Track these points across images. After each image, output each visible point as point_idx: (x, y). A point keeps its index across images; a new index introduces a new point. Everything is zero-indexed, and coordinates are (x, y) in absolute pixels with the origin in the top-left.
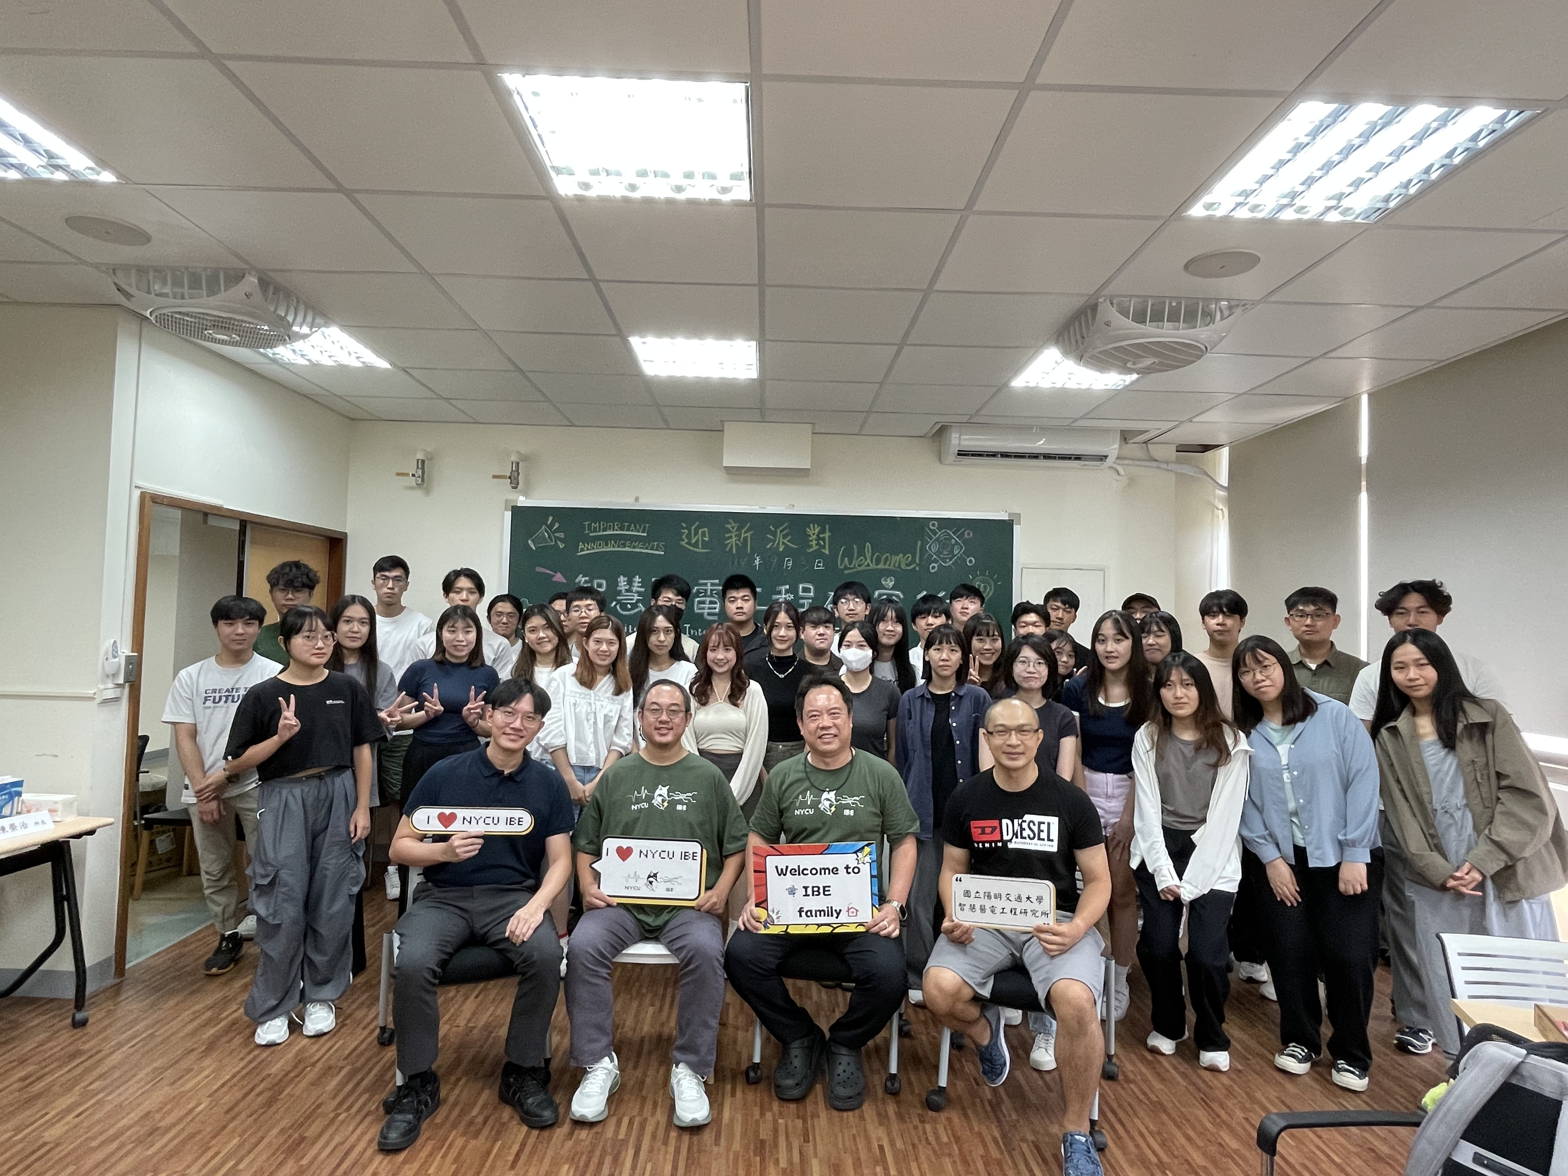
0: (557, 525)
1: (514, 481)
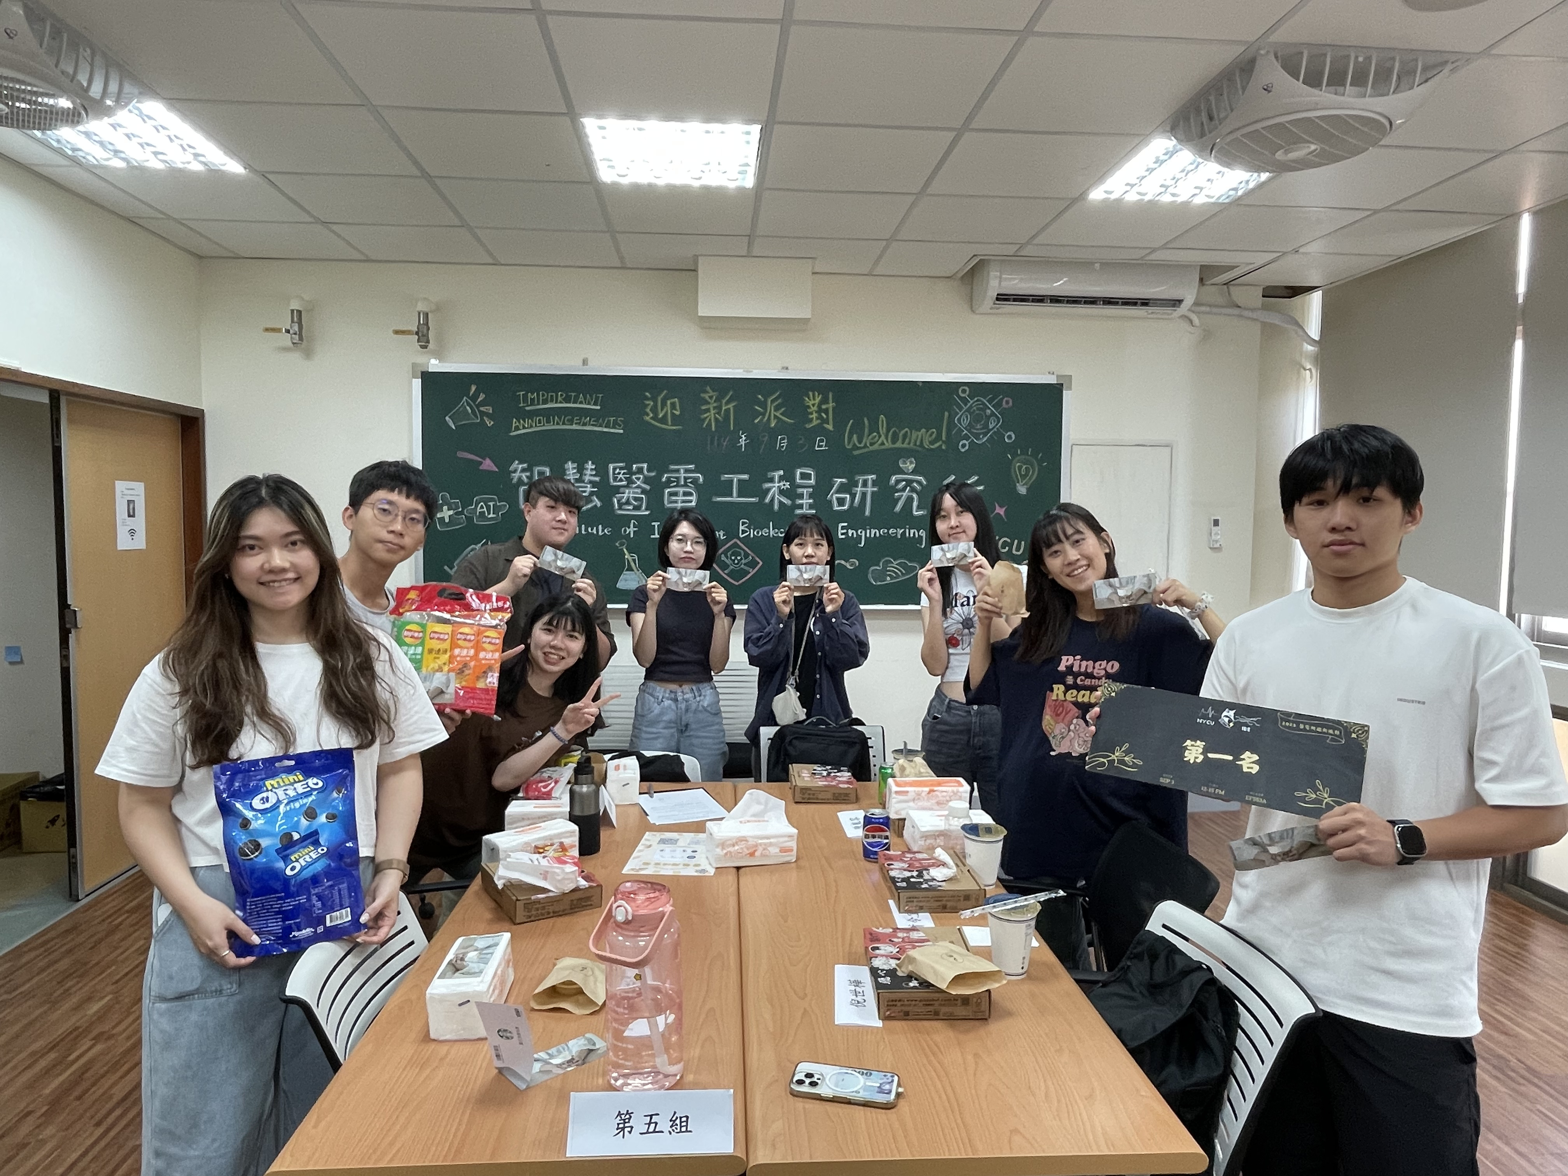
0: (482, 397)
1: (423, 336)
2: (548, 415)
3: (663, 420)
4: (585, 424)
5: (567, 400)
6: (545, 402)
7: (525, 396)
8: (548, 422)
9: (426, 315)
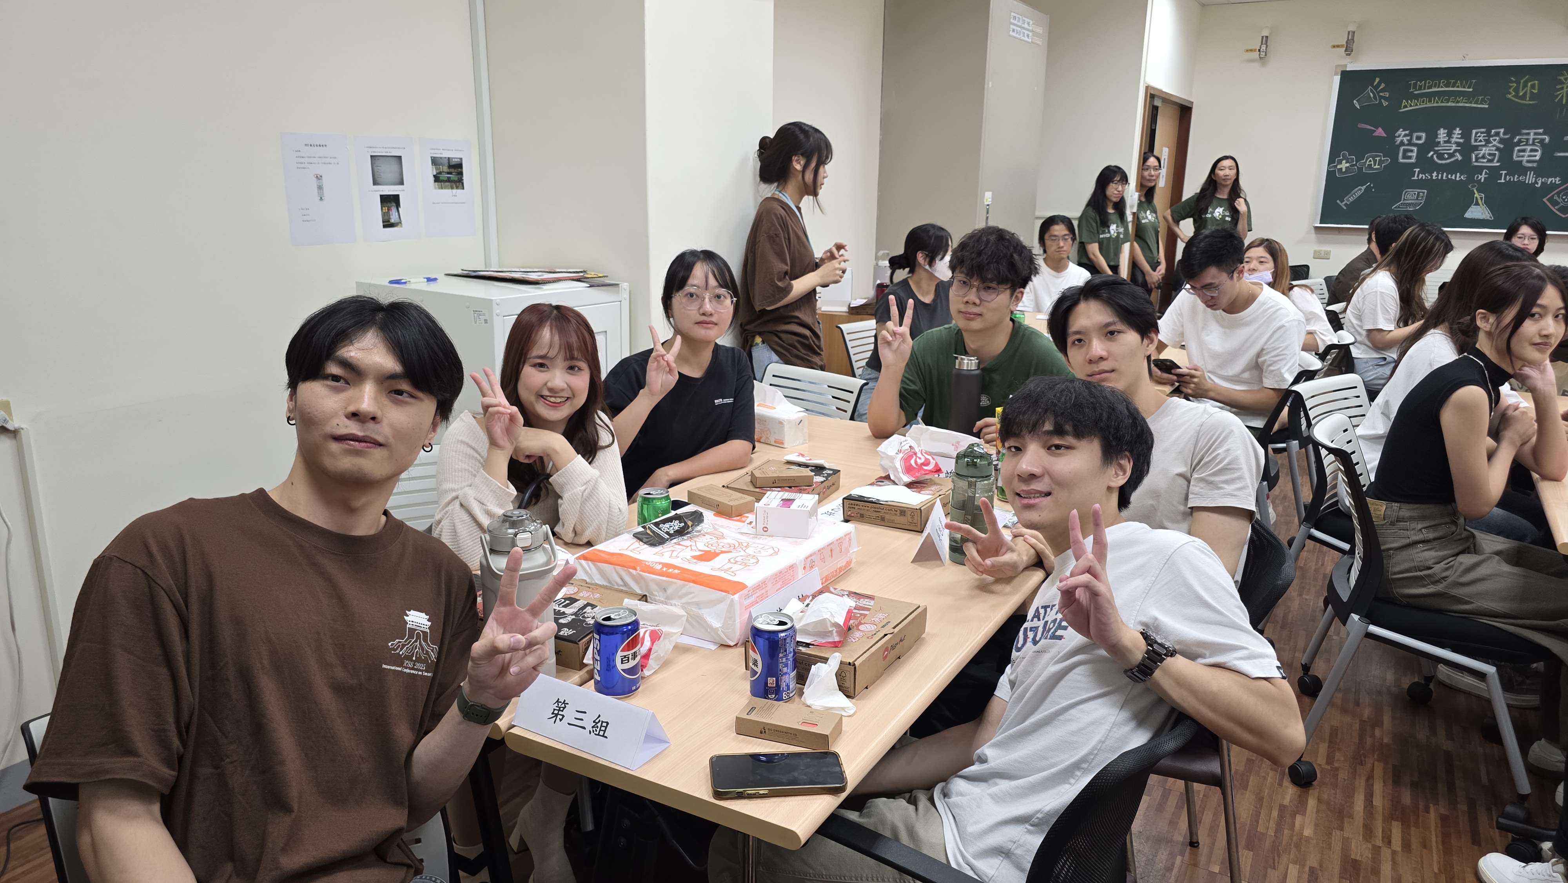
0: (1383, 86)
1: (1349, 49)
2: (1430, 96)
3: (1523, 97)
4: (1458, 102)
5: (1447, 86)
6: (1430, 87)
7: (1415, 84)
8: (1430, 101)
9: (1354, 33)
